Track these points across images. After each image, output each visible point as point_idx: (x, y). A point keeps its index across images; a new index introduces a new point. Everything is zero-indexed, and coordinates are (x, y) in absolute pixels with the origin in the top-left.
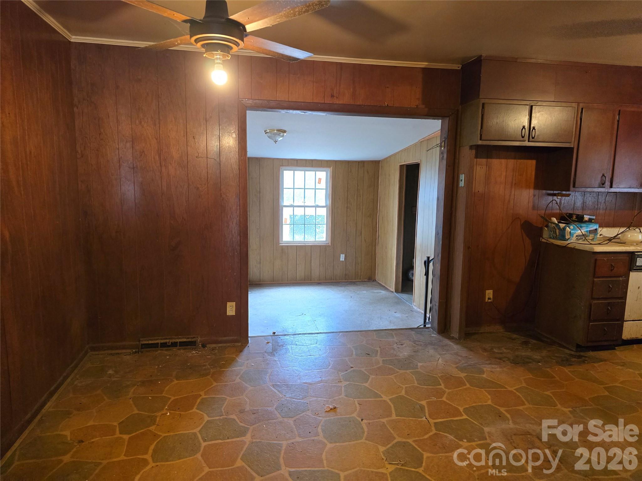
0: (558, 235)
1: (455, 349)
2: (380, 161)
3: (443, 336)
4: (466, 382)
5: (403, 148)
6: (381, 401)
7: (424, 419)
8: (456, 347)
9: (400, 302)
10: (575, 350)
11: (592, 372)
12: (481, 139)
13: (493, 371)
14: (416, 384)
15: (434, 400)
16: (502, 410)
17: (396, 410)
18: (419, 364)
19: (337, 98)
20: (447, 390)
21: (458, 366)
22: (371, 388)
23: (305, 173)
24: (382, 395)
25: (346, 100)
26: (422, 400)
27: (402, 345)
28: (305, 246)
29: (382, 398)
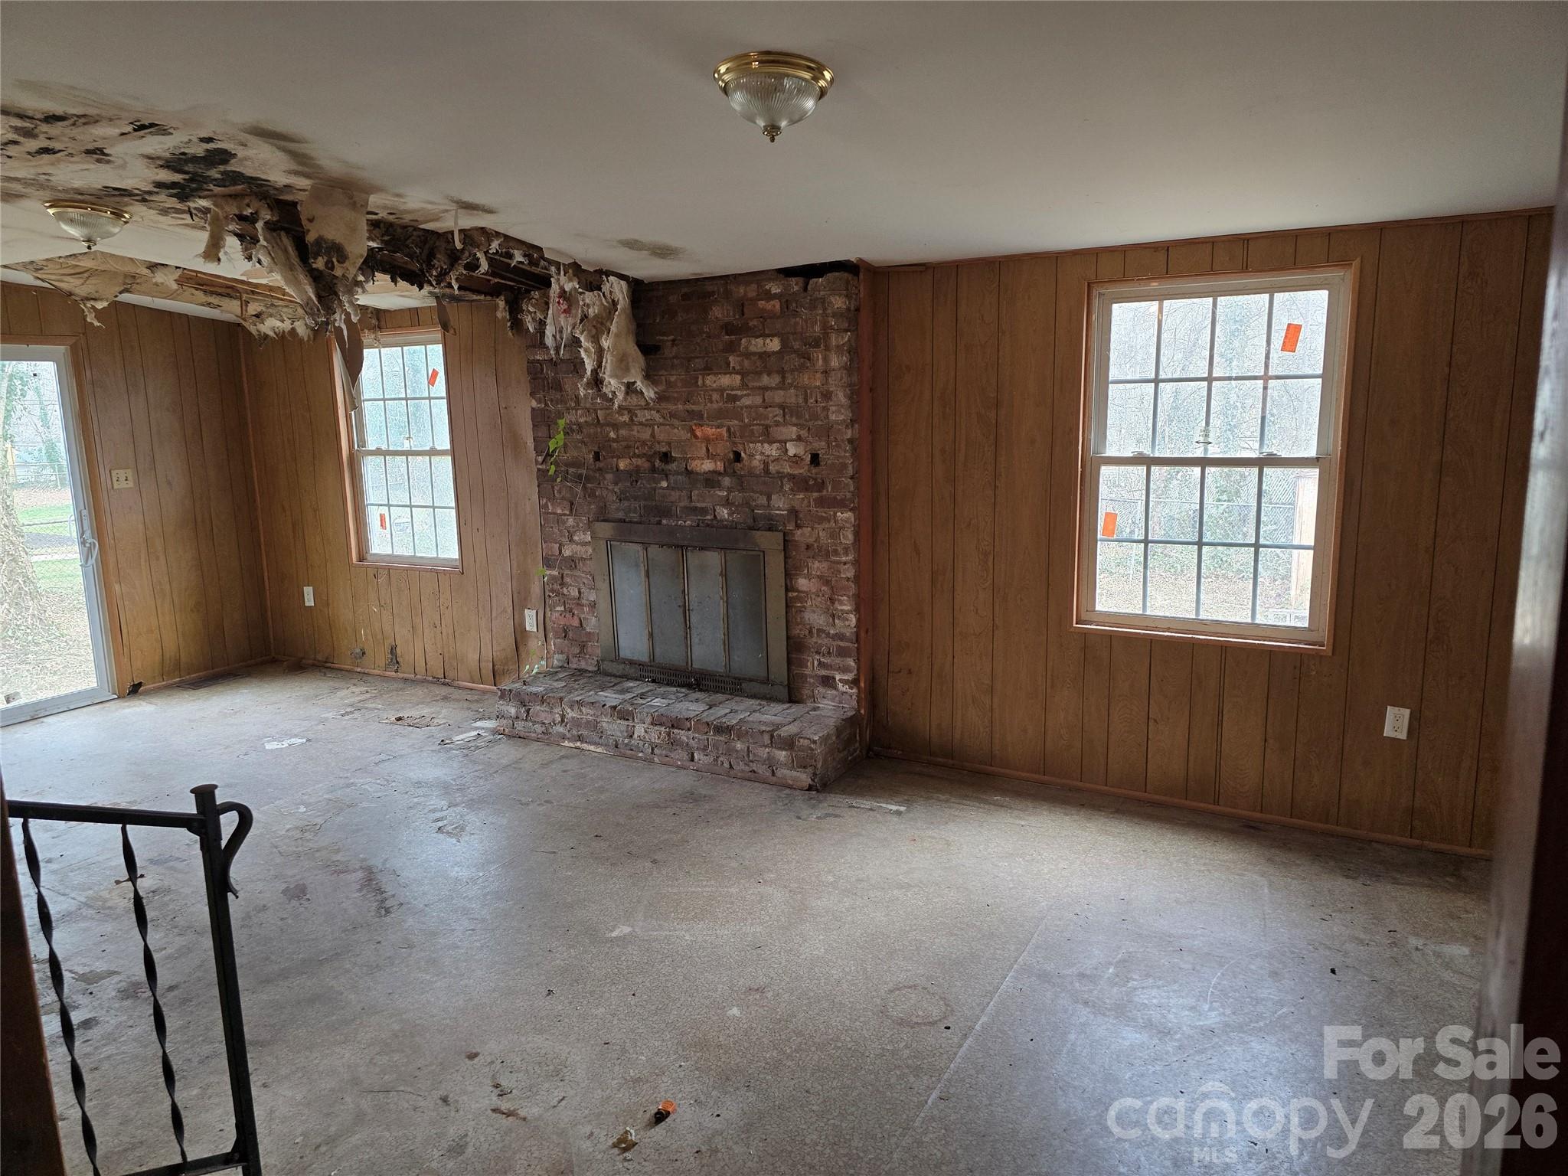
23: (1215, 303)
28: (1193, 644)
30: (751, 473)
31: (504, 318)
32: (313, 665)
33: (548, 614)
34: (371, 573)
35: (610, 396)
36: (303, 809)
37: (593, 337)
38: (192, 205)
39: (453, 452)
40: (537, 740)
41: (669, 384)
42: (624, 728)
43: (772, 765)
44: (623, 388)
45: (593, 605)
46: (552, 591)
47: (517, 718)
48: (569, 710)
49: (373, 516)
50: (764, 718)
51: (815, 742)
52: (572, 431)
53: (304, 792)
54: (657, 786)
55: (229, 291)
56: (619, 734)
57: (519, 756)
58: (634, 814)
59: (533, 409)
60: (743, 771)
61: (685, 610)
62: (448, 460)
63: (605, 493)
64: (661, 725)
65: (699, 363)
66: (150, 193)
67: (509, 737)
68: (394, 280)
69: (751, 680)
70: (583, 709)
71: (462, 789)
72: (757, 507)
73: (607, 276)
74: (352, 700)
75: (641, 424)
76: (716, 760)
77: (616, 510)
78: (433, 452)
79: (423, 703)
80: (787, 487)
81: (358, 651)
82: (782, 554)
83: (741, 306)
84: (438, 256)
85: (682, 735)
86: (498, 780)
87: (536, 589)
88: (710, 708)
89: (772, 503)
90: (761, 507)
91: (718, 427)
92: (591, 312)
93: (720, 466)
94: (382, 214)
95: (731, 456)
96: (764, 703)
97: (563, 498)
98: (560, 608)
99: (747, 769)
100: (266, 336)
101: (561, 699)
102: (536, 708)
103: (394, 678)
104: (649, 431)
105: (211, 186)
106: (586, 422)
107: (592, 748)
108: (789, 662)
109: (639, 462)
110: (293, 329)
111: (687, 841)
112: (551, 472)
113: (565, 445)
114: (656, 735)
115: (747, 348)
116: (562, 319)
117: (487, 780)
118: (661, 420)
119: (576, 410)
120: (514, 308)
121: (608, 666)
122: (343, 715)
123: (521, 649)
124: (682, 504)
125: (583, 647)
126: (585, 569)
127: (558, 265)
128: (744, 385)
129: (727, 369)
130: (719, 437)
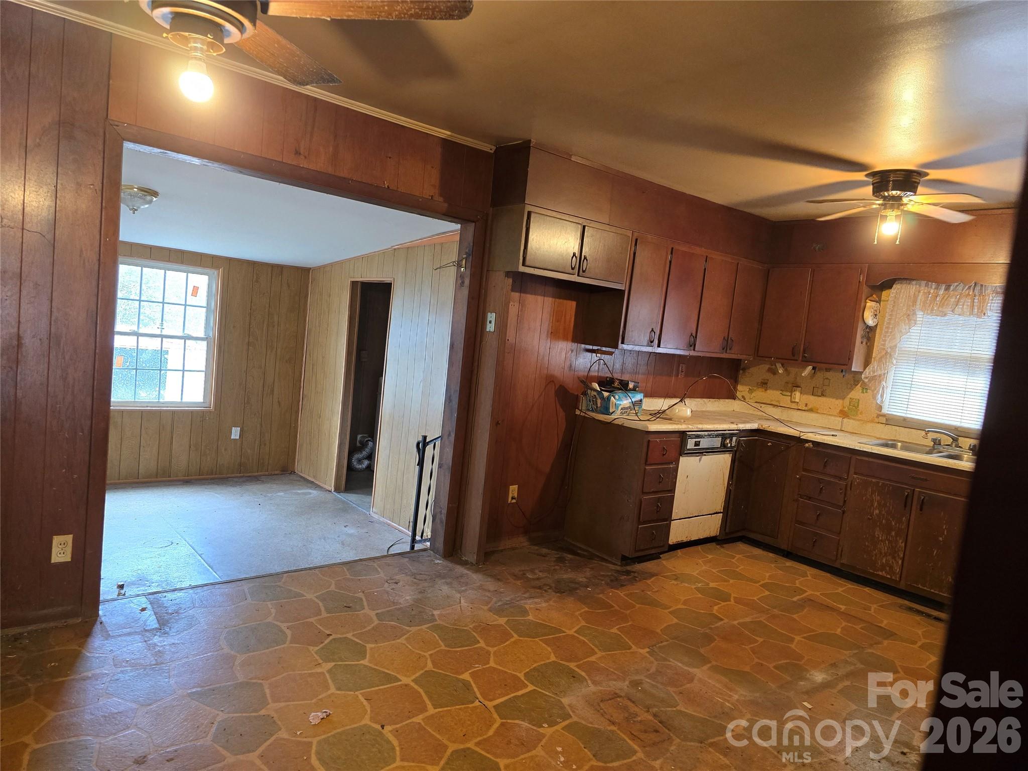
0: (600, 407)
1: (475, 580)
2: (310, 268)
3: (452, 562)
4: (512, 633)
5: (359, 255)
6: (401, 686)
7: (477, 703)
8: (476, 578)
9: (348, 509)
10: (620, 564)
11: (649, 593)
12: (524, 264)
13: (538, 608)
14: (443, 647)
15: (478, 669)
16: (572, 665)
17: (430, 698)
18: (436, 613)
19: (306, 157)
20: (490, 649)
21: (490, 608)
22: (376, 667)
23: (165, 273)
24: (398, 676)
25: (320, 164)
26: (463, 673)
27: (397, 583)
28: (160, 412)
29: (401, 681)
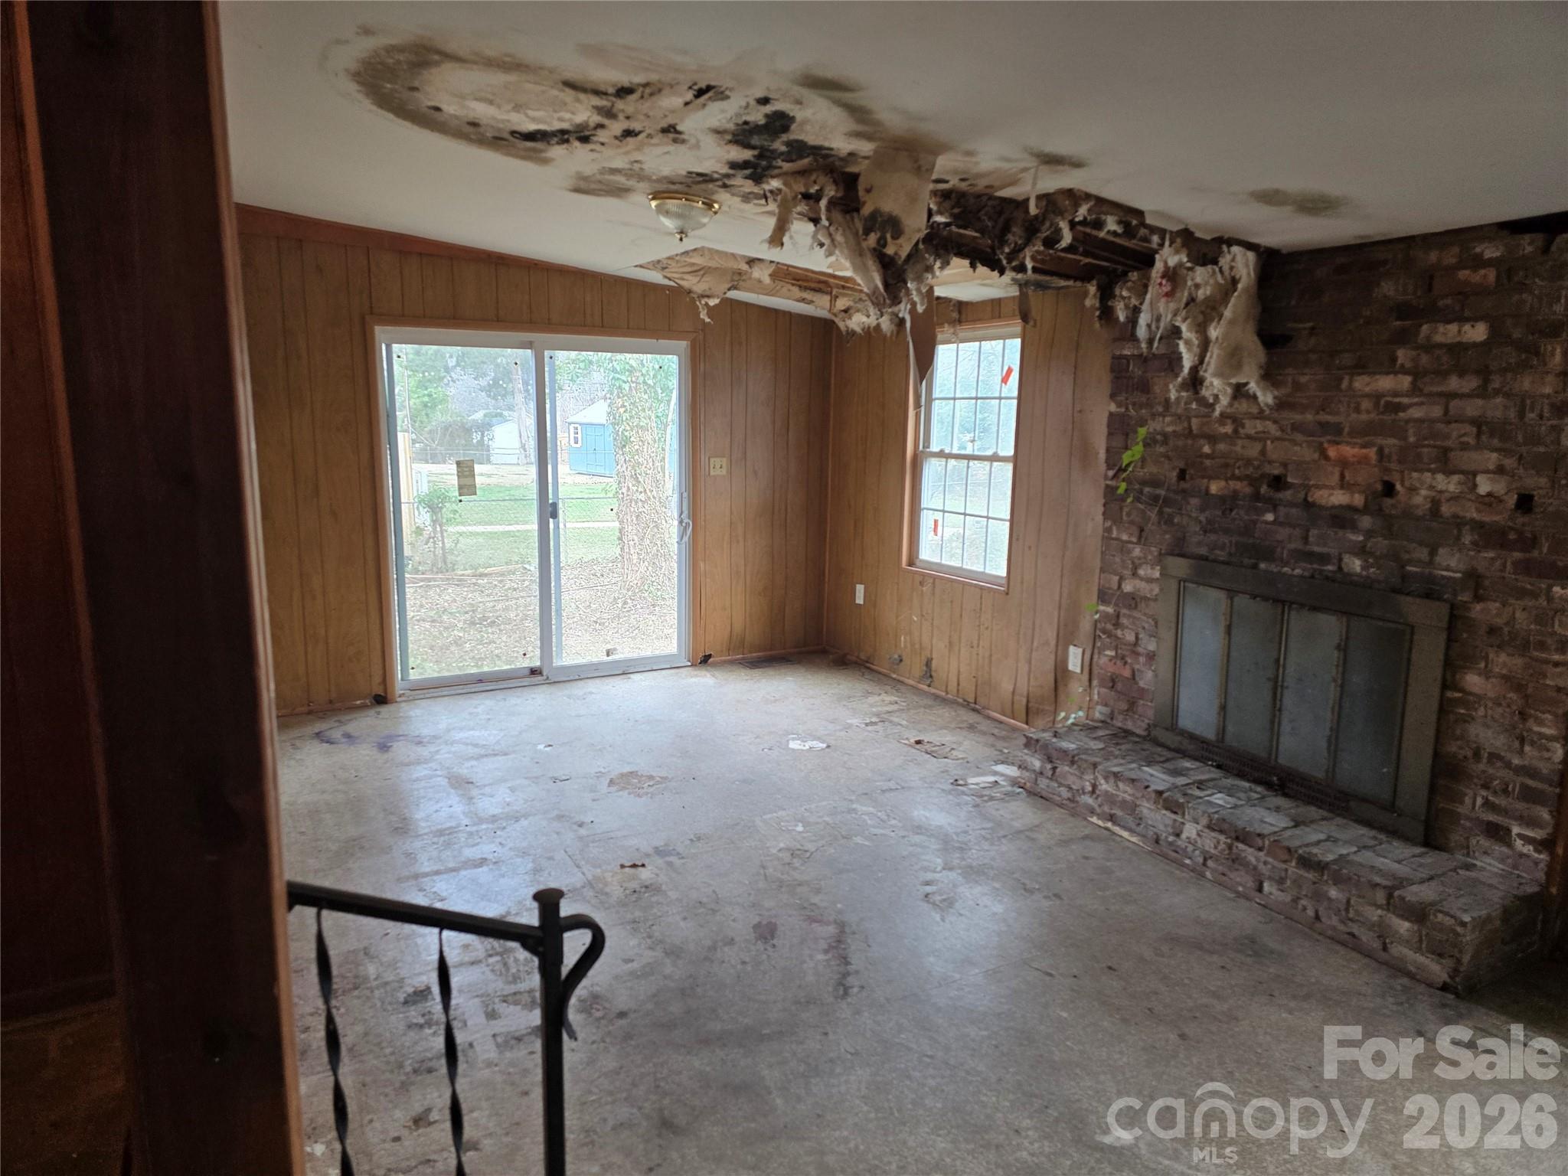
30: (1408, 514)
31: (1092, 306)
32: (856, 663)
33: (1096, 657)
34: (918, 579)
35: (1211, 401)
36: (800, 828)
37: (1199, 325)
38: (767, 187)
39: (1016, 460)
40: (1061, 806)
41: (1297, 387)
42: (1170, 822)
43: (1384, 936)
44: (1229, 390)
45: (1151, 657)
46: (1104, 631)
47: (1041, 773)
48: (1103, 781)
49: (926, 520)
50: (1380, 862)
51: (1463, 924)
52: (1155, 441)
53: (808, 807)
54: (1203, 915)
55: (821, 286)
56: (1161, 827)
57: (1036, 822)
58: (1165, 948)
59: (1111, 414)
60: (1334, 928)
61: (1277, 687)
62: (1009, 468)
63: (1185, 520)
64: (1221, 832)
65: (1347, 359)
66: (728, 176)
67: (1031, 793)
68: (973, 266)
69: (1364, 800)
70: (1121, 785)
71: (962, 849)
72: (1410, 562)
73: (1229, 245)
74: (880, 709)
75: (1249, 437)
76: (1296, 900)
77: (1198, 544)
78: (995, 458)
79: (945, 728)
80: (1467, 539)
81: (896, 656)
82: (1444, 636)
83: (1428, 279)
84: (1014, 229)
85: (1250, 854)
86: (1004, 848)
87: (1086, 626)
88: (1295, 826)
89: (1438, 559)
90: (1419, 562)
91: (1364, 446)
92: (1201, 294)
93: (1358, 500)
94: (954, 182)
95: (1379, 487)
96: (1382, 837)
97: (1132, 523)
98: (1111, 653)
99: (1342, 927)
100: (854, 333)
101: (1095, 765)
102: (1064, 768)
103: (925, 692)
104: (1258, 446)
105: (780, 163)
106: (1174, 432)
107: (1125, 834)
108: (1433, 789)
109: (1236, 485)
110: (878, 325)
111: (1237, 1019)
112: (1121, 491)
113: (1143, 460)
114: (1210, 842)
115: (1428, 338)
116: (1162, 306)
117: (992, 844)
118: (1278, 434)
119: (1164, 416)
120: (1106, 294)
121: (1159, 734)
122: (867, 724)
123: (1061, 688)
124: (1293, 546)
125: (1132, 705)
126: (1147, 611)
127: (1162, 232)
128: (1415, 390)
129: (1391, 367)
130: (1364, 460)
